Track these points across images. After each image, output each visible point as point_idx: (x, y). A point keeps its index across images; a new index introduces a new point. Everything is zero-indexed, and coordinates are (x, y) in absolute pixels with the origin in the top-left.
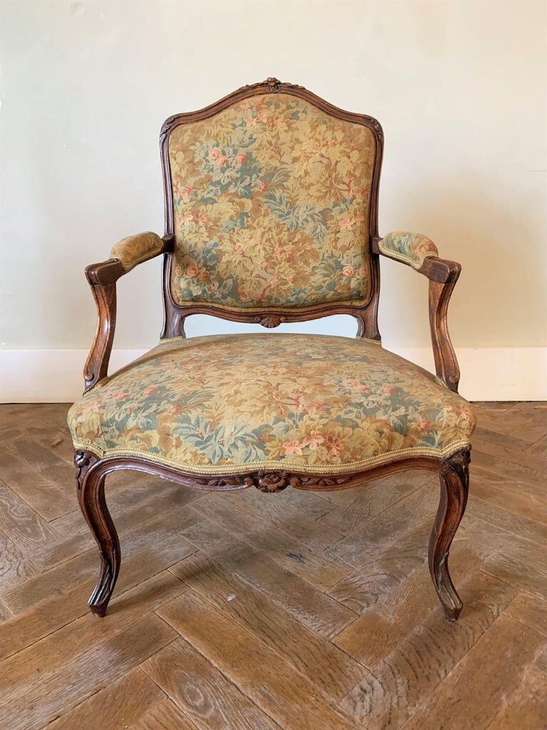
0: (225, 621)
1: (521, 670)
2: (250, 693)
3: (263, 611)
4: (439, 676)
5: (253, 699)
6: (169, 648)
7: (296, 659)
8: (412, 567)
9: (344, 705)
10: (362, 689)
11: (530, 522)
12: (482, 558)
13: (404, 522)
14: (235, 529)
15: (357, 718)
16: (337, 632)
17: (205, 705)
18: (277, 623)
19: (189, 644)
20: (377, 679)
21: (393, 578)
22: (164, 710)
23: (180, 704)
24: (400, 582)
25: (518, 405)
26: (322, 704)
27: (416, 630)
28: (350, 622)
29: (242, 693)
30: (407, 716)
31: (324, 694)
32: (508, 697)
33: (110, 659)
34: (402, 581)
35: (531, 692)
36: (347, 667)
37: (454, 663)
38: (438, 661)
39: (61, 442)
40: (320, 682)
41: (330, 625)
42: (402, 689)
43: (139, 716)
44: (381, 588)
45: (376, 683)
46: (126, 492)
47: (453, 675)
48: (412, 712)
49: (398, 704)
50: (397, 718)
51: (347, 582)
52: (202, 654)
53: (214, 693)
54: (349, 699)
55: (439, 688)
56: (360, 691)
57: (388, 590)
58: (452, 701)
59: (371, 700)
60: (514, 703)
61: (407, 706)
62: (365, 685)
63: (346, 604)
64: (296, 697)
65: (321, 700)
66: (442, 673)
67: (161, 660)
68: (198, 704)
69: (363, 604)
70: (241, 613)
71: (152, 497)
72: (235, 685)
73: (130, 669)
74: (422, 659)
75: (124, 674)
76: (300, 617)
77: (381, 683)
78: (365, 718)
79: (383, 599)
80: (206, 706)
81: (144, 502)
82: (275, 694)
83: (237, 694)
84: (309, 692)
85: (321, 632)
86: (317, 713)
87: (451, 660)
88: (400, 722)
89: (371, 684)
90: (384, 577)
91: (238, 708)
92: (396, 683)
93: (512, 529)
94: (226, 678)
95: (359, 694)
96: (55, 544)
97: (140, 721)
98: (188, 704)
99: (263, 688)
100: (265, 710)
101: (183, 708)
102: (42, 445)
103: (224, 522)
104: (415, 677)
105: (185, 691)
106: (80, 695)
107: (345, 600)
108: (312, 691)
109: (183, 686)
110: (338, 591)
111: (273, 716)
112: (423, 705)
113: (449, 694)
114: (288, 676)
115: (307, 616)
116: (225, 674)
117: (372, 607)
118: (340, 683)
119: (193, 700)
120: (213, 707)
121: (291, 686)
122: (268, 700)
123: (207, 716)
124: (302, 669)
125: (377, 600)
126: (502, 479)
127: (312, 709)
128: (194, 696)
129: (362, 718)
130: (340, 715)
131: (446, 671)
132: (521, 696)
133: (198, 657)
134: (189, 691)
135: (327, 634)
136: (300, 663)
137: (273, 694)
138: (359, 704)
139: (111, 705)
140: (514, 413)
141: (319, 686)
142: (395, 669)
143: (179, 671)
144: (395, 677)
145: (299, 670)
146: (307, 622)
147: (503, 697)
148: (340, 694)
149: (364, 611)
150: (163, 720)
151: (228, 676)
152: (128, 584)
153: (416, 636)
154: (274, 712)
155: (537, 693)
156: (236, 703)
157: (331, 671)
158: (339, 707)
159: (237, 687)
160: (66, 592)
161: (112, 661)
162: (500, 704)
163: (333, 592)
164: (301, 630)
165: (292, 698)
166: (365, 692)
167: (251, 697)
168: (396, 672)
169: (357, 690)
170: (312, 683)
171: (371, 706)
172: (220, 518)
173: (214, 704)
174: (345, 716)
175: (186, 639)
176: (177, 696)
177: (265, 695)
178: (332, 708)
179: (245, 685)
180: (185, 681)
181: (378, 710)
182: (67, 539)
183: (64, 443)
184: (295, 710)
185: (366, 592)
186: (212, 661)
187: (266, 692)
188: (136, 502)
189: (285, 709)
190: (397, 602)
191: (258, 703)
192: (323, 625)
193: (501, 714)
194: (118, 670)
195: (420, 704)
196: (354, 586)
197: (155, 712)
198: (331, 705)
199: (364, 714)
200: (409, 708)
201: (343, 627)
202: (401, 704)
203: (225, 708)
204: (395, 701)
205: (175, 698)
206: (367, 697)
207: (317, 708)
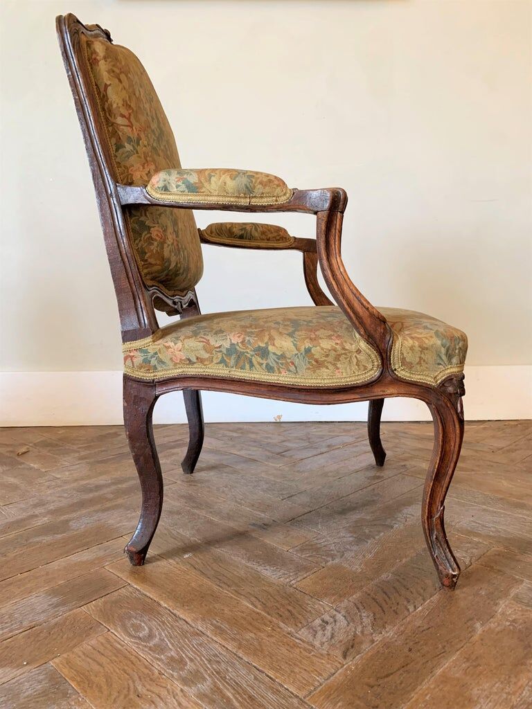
0: (179, 572)
1: (496, 604)
2: (200, 626)
3: (220, 565)
4: (408, 610)
5: (203, 630)
6: (116, 594)
7: (253, 599)
8: (379, 532)
9: (304, 633)
10: (323, 621)
11: (501, 499)
12: (453, 524)
13: (374, 501)
14: (197, 507)
15: (317, 644)
16: (299, 579)
17: (149, 636)
18: (235, 573)
19: (138, 590)
20: (340, 613)
21: (360, 540)
22: (103, 641)
23: (121, 635)
24: (367, 542)
25: (487, 423)
26: (279, 633)
27: (384, 576)
28: (312, 572)
29: (191, 626)
30: (373, 641)
31: (282, 625)
32: (482, 625)
33: (50, 603)
34: (369, 541)
35: (507, 620)
36: (308, 604)
37: (424, 600)
38: (407, 599)
39: (25, 453)
40: (277, 616)
41: (291, 574)
42: (366, 621)
43: (75, 646)
44: (348, 547)
45: (339, 617)
46: (88, 484)
47: (422, 610)
48: (378, 638)
49: (362, 632)
50: (361, 643)
51: (313, 543)
52: (151, 597)
53: (160, 626)
54: (308, 628)
55: (408, 619)
56: (321, 622)
57: (355, 548)
58: (421, 629)
59: (333, 629)
60: (490, 628)
61: (372, 634)
62: (327, 617)
63: (310, 559)
64: (250, 628)
65: (279, 630)
66: (411, 608)
67: (105, 603)
68: (141, 635)
69: (328, 559)
70: (197, 566)
71: (113, 488)
72: (185, 620)
73: (70, 610)
74: (389, 598)
75: (64, 613)
76: (259, 569)
77: (345, 617)
78: (326, 644)
79: (348, 555)
80: (151, 636)
81: (105, 491)
82: (227, 626)
83: (185, 627)
84: (265, 624)
85: (282, 579)
86: (273, 640)
87: (421, 598)
88: (363, 647)
89: (333, 617)
90: (351, 539)
91: (186, 637)
92: (361, 616)
93: (484, 504)
94: (175, 615)
95: (320, 625)
96: (6, 521)
97: (76, 650)
98: (130, 635)
99: (214, 621)
100: (215, 638)
101: (124, 638)
102: (8, 454)
103: (186, 503)
104: (381, 611)
105: (129, 625)
106: (11, 631)
107: (309, 556)
108: (268, 623)
109: (127, 622)
110: (302, 550)
111: (223, 643)
112: (390, 633)
113: (418, 623)
114: (243, 612)
115: (268, 567)
116: (175, 612)
117: (337, 561)
118: (300, 617)
119: (136, 632)
120: (158, 637)
121: (245, 619)
122: (219, 631)
123: (151, 644)
124: (259, 606)
125: (343, 555)
126: (473, 470)
127: (268, 636)
128: (138, 628)
129: (322, 644)
130: (297, 641)
131: (415, 607)
132: (496, 624)
133: (147, 600)
134: (133, 625)
135: (288, 580)
136: (257, 601)
137: (225, 626)
138: (320, 633)
139: (46, 638)
140: (484, 429)
141: (276, 619)
142: (361, 605)
143: (124, 610)
144: (359, 611)
145: (256, 607)
146: (268, 572)
147: (478, 625)
148: (300, 625)
149: (329, 564)
150: (101, 649)
151: (178, 613)
152: (79, 548)
153: (383, 581)
154: (225, 639)
155: (514, 621)
156: (184, 634)
157: (290, 608)
158: (297, 635)
159: (186, 622)
160: (11, 555)
161: (52, 604)
162: (474, 630)
163: (297, 551)
164: (260, 578)
165: (246, 629)
166: (327, 623)
167: (200, 628)
168: (361, 607)
169: (318, 621)
170: (269, 617)
171: (333, 634)
172: (183, 501)
173: (160, 634)
174: (303, 642)
175: (135, 586)
176: (119, 629)
177: (217, 627)
178: (289, 636)
179: (195, 620)
180: (130, 618)
181: (341, 636)
182: (20, 517)
183: (30, 453)
184: (248, 637)
185: (331, 550)
186: (162, 602)
187: (219, 624)
188: (96, 491)
189: (238, 637)
190: (364, 556)
191: (209, 634)
192: (284, 574)
193: (476, 637)
194: (56, 611)
195: (387, 632)
196: (319, 546)
197: (93, 642)
198: (289, 634)
199: (325, 639)
200: (374, 635)
201: (305, 575)
202: (365, 632)
203: (171, 637)
204: (359, 629)
205: (117, 631)
206: (329, 628)
207: (273, 636)
